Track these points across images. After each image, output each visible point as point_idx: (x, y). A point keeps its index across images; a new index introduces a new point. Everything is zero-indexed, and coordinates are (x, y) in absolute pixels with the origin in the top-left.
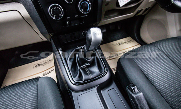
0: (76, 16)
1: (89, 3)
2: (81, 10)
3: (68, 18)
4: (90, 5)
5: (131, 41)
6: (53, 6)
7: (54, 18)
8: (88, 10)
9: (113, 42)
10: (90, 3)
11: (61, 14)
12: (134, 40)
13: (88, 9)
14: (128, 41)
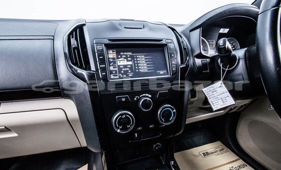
0: (151, 126)
1: (173, 110)
2: (161, 119)
3: (139, 128)
4: (174, 112)
5: (223, 150)
6: (122, 115)
7: (119, 131)
8: (170, 119)
9: (192, 149)
10: (175, 111)
11: (131, 125)
12: (229, 150)
13: (172, 118)
14: (218, 149)
